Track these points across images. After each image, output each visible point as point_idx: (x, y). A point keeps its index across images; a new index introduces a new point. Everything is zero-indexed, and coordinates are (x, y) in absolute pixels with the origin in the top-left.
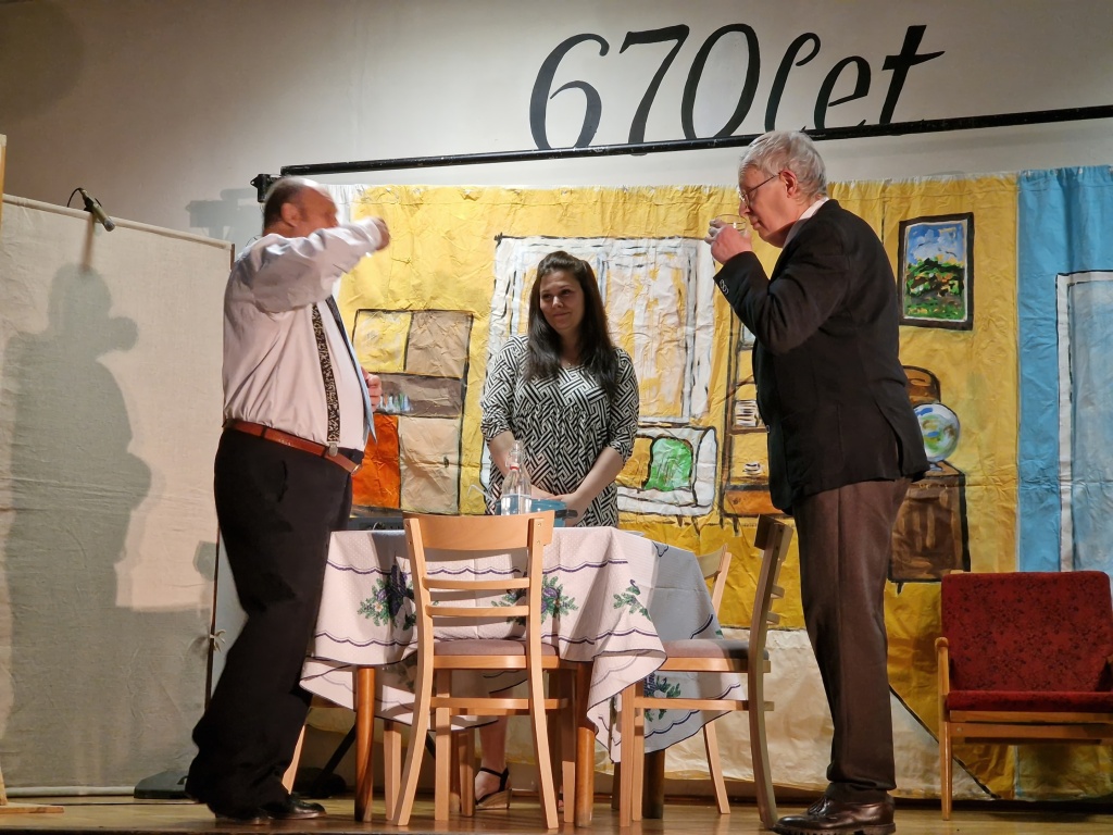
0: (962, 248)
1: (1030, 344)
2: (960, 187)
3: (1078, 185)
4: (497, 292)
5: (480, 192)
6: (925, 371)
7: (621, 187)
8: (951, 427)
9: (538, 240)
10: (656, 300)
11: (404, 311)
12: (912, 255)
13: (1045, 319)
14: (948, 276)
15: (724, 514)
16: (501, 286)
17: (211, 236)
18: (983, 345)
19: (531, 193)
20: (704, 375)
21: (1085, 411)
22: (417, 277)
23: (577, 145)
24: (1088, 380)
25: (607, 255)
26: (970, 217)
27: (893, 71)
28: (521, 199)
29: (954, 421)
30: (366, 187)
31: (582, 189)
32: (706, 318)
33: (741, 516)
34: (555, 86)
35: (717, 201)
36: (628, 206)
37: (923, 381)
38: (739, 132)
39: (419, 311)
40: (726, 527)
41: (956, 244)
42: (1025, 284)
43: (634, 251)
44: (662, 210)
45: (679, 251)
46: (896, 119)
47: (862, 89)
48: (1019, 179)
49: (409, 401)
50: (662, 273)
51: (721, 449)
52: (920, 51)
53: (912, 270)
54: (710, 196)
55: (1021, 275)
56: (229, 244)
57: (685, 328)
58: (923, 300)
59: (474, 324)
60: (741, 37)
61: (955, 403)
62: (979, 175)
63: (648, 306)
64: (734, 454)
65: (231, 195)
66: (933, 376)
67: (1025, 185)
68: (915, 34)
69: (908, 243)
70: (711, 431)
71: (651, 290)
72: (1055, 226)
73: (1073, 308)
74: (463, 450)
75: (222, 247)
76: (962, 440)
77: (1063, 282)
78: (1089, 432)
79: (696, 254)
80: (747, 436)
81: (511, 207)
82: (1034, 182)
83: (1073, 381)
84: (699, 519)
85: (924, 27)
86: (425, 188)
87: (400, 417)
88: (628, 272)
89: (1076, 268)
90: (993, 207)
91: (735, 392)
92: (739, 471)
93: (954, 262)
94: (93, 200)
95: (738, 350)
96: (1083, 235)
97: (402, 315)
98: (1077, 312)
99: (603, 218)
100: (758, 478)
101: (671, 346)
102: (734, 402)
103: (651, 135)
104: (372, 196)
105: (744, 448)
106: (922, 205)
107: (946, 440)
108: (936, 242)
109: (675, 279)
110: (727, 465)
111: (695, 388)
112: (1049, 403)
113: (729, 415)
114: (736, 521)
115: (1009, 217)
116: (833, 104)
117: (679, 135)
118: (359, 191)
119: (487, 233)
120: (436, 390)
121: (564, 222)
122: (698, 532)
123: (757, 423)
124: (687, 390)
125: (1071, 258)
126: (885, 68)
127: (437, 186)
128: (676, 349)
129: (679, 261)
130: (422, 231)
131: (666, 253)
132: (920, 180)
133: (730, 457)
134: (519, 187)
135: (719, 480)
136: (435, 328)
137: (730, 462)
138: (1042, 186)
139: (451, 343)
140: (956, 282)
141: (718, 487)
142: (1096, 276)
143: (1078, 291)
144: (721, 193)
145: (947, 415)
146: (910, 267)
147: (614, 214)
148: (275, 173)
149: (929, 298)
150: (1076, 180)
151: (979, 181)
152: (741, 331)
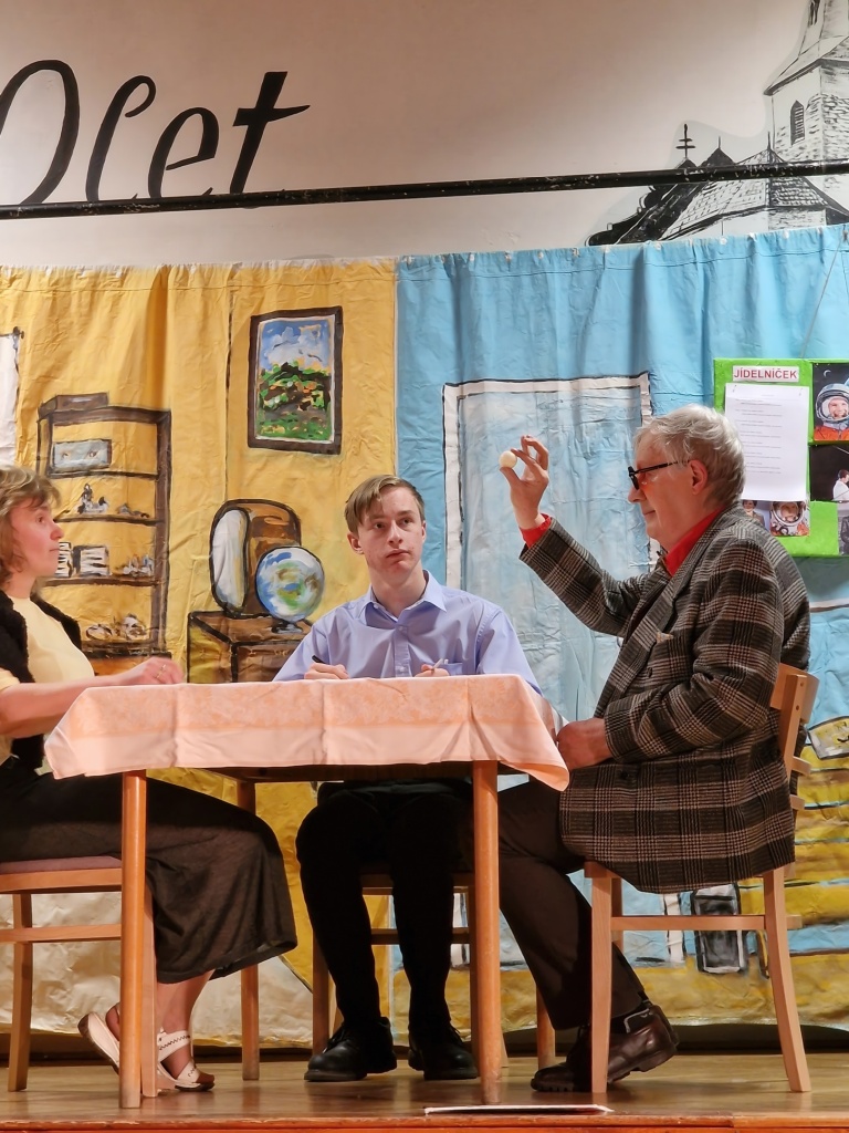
0: (329, 351)
1: (411, 471)
2: (324, 274)
3: (469, 274)
6: (283, 507)
8: (313, 577)
12: (266, 358)
13: (429, 440)
14: (311, 385)
18: (353, 473)
21: (478, 555)
24: (481, 517)
26: (338, 312)
27: (246, 127)
29: (318, 570)
35: (21, 287)
37: (280, 519)
38: (54, 197)
41: (320, 345)
42: (405, 397)
46: (249, 187)
47: (208, 149)
48: (399, 267)
52: (278, 105)
53: (266, 377)
54: (12, 280)
55: (400, 384)
58: (280, 415)
60: (55, 78)
61: (318, 547)
62: (349, 260)
66: (291, 513)
67: (405, 273)
68: (273, 83)
69: (261, 343)
72: (441, 323)
73: (464, 426)
76: (326, 594)
77: (451, 394)
78: (482, 581)
80: (59, 588)
82: (415, 270)
83: (464, 518)
85: (283, 75)
89: (467, 377)
90: (368, 300)
93: (318, 368)
96: (475, 337)
98: (468, 431)
106: (278, 295)
107: (307, 594)
108: (296, 342)
112: (435, 545)
115: (387, 313)
116: (171, 167)
123: (70, 572)
125: (460, 366)
126: (237, 123)
132: (278, 265)
138: (426, 275)
140: (321, 393)
142: (490, 386)
143: (469, 404)
144: (24, 280)
145: (308, 562)
146: (263, 373)
149: (287, 412)
150: (467, 269)
151: (349, 267)
152: (51, 454)
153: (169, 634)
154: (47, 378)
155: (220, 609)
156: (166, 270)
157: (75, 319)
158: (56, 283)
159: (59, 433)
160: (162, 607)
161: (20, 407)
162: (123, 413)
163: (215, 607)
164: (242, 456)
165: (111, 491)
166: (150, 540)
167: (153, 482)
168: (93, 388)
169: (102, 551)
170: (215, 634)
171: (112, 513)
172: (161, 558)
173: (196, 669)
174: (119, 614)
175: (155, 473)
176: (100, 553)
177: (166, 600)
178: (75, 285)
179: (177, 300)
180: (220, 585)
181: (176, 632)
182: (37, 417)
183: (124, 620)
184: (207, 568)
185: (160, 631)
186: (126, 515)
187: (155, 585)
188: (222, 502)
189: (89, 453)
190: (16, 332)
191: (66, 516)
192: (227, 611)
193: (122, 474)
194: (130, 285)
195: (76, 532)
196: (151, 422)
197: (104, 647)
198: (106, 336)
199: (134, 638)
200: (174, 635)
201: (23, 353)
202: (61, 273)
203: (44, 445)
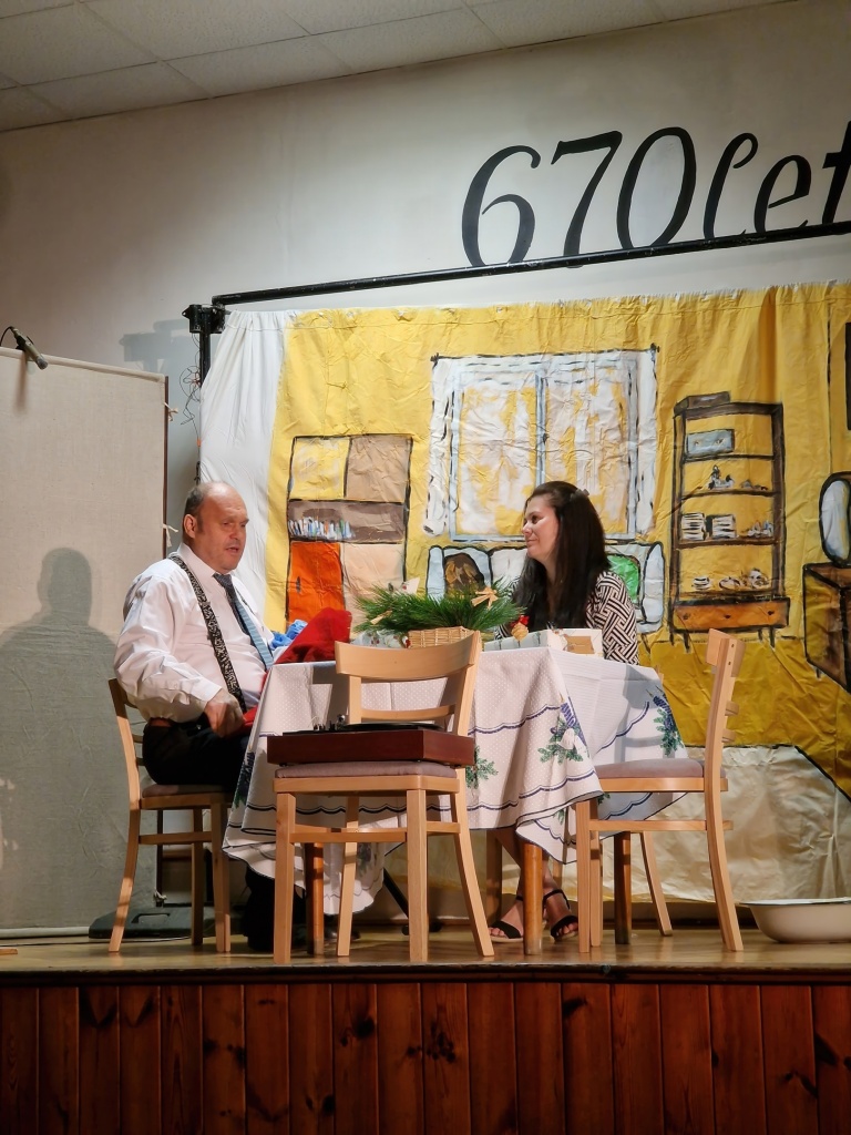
4: (436, 413)
5: (414, 313)
7: (557, 301)
9: (475, 359)
10: (597, 415)
11: (342, 436)
15: (674, 630)
16: (440, 407)
17: (145, 369)
19: (466, 312)
20: (649, 490)
22: (354, 402)
23: (511, 261)
25: (546, 371)
27: (831, 170)
28: (455, 318)
30: (299, 313)
31: (517, 306)
32: (648, 432)
33: (692, 632)
34: (486, 200)
35: (656, 312)
36: (565, 321)
38: (677, 238)
39: (358, 436)
40: (676, 643)
43: (572, 367)
44: (600, 323)
45: (619, 364)
46: (839, 218)
47: (803, 188)
49: (351, 528)
50: (602, 388)
51: (668, 564)
54: (648, 306)
56: (162, 377)
57: (627, 443)
59: (414, 448)
60: (675, 141)
63: (589, 422)
64: (682, 569)
65: (163, 326)
70: (658, 547)
71: (591, 404)
74: (407, 575)
75: (156, 380)
79: (637, 367)
80: (695, 550)
81: (446, 327)
84: (648, 636)
86: (358, 311)
87: (341, 544)
88: (568, 389)
91: (680, 505)
92: (687, 586)
94: (25, 338)
95: (682, 463)
97: (340, 441)
99: (540, 334)
100: (708, 593)
101: (613, 461)
102: (680, 516)
103: (586, 246)
104: (304, 322)
105: (692, 562)
109: (616, 393)
110: (675, 580)
111: (640, 504)
113: (676, 530)
114: (686, 638)
116: (773, 205)
117: (616, 245)
118: (291, 317)
119: (423, 355)
120: (379, 516)
121: (501, 340)
122: (648, 650)
123: (704, 536)
124: (631, 506)
126: (826, 165)
127: (370, 309)
128: (619, 465)
129: (616, 375)
130: (357, 355)
131: (605, 367)
133: (678, 573)
134: (452, 306)
135: (667, 596)
136: (374, 453)
137: (678, 577)
139: (392, 467)
141: (666, 603)
144: (660, 302)
147: (551, 329)
148: (207, 303)
152: (685, 443)
153: (787, 583)
154: (680, 383)
155: (829, 561)
156: (773, 290)
157: (700, 334)
158: (684, 306)
159: (691, 426)
160: (781, 561)
161: (659, 407)
162: (743, 407)
163: (825, 559)
164: (843, 437)
165: (736, 470)
166: (769, 508)
167: (770, 462)
168: (717, 388)
169: (730, 518)
170: (826, 581)
171: (737, 487)
172: (779, 522)
173: (810, 610)
174: (745, 568)
175: (770, 453)
176: (728, 520)
177: (784, 556)
178: (700, 307)
179: (784, 313)
180: (829, 541)
181: (793, 582)
182: (673, 414)
183: (749, 573)
184: (818, 528)
185: (780, 581)
186: (749, 489)
187: (775, 543)
188: (828, 475)
189: (716, 441)
190: (653, 347)
191: (699, 491)
192: (836, 562)
193: (744, 456)
194: (744, 303)
195: (708, 505)
196: (766, 414)
197: (734, 595)
198: (727, 346)
199: (758, 587)
200: (792, 583)
201: (660, 364)
202: (688, 296)
203: (680, 436)
